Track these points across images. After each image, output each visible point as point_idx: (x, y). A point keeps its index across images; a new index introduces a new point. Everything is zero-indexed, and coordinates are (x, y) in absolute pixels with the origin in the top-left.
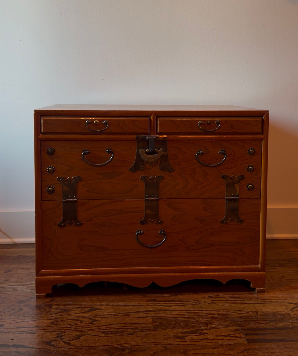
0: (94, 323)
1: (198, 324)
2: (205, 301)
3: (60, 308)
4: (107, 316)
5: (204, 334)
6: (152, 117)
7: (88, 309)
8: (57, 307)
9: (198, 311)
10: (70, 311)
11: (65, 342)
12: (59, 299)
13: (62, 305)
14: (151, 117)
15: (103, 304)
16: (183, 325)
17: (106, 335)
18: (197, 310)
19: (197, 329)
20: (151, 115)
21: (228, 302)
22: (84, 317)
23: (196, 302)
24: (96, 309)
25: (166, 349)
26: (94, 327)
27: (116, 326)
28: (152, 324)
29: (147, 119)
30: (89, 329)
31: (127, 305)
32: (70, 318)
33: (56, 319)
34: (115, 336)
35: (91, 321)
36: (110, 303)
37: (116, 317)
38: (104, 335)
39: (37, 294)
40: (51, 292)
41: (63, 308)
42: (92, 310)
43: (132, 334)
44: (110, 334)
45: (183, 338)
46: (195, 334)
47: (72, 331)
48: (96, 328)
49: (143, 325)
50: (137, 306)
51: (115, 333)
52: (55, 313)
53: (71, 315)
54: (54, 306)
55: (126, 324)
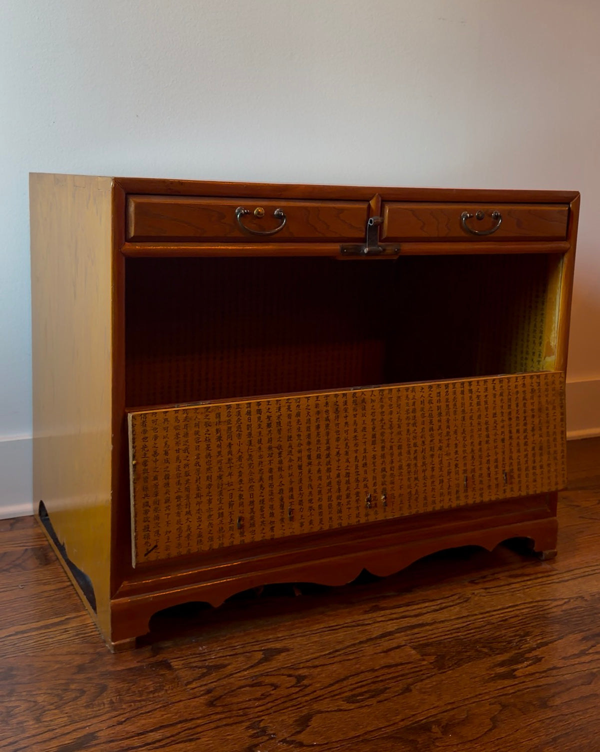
0: (305, 682)
1: (510, 642)
2: (473, 592)
3: (194, 665)
4: (317, 663)
5: (538, 660)
6: (372, 203)
7: (260, 655)
8: (183, 664)
9: (482, 614)
10: (225, 666)
11: (284, 741)
12: (168, 644)
13: (191, 657)
14: (370, 202)
15: (280, 635)
16: (485, 650)
17: (358, 704)
18: (476, 612)
19: (517, 651)
20: (371, 199)
21: (513, 586)
22: (267, 675)
23: (459, 598)
24: (279, 651)
25: (504, 707)
26: (315, 693)
27: (357, 679)
28: (423, 660)
29: (364, 206)
30: (307, 698)
31: (332, 629)
32: (242, 683)
33: (209, 692)
34: (379, 702)
35: (293, 681)
37: (336, 659)
38: (353, 706)
39: (116, 643)
40: (149, 631)
41: (200, 664)
42: (269, 655)
43: (408, 690)
44: (362, 700)
45: (510, 675)
46: (524, 662)
47: (275, 712)
48: (319, 693)
49: (410, 666)
50: (354, 626)
51: (373, 697)
52: (194, 680)
53: (235, 676)
54: (175, 664)
55: (373, 670)
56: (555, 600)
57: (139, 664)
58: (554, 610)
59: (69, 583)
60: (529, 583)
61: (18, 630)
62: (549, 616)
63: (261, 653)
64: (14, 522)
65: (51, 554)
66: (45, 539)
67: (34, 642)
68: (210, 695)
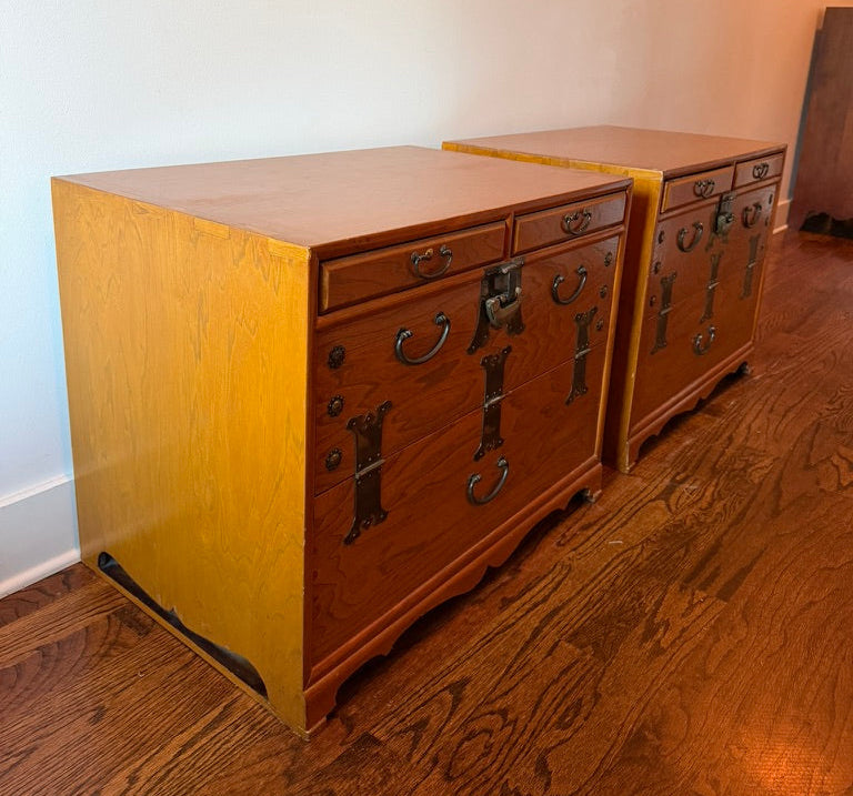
0: (510, 717)
1: (634, 609)
2: (568, 557)
3: (397, 730)
4: (503, 688)
5: (667, 623)
7: (449, 696)
8: (386, 733)
10: (426, 721)
13: (387, 720)
15: (449, 664)
16: (622, 625)
17: (571, 729)
18: (587, 582)
19: (645, 619)
22: (471, 719)
23: (562, 568)
24: (462, 685)
25: (680, 688)
26: (528, 728)
27: (549, 697)
28: (585, 653)
30: (526, 737)
31: (489, 640)
32: (457, 738)
33: (435, 761)
34: (585, 719)
36: (458, 654)
37: (517, 678)
39: (311, 730)
40: (336, 703)
41: (402, 727)
42: (455, 691)
43: (597, 695)
44: (572, 722)
46: (659, 630)
47: (510, 766)
48: (531, 726)
49: (580, 665)
50: (503, 631)
51: (576, 715)
52: (412, 750)
53: (444, 731)
54: (379, 734)
55: (555, 681)
56: (633, 548)
57: (344, 748)
58: (640, 560)
59: (191, 654)
60: (601, 532)
61: (182, 742)
62: (640, 568)
63: (447, 692)
64: (64, 578)
65: (142, 616)
66: (118, 595)
67: (213, 755)
68: (439, 765)
